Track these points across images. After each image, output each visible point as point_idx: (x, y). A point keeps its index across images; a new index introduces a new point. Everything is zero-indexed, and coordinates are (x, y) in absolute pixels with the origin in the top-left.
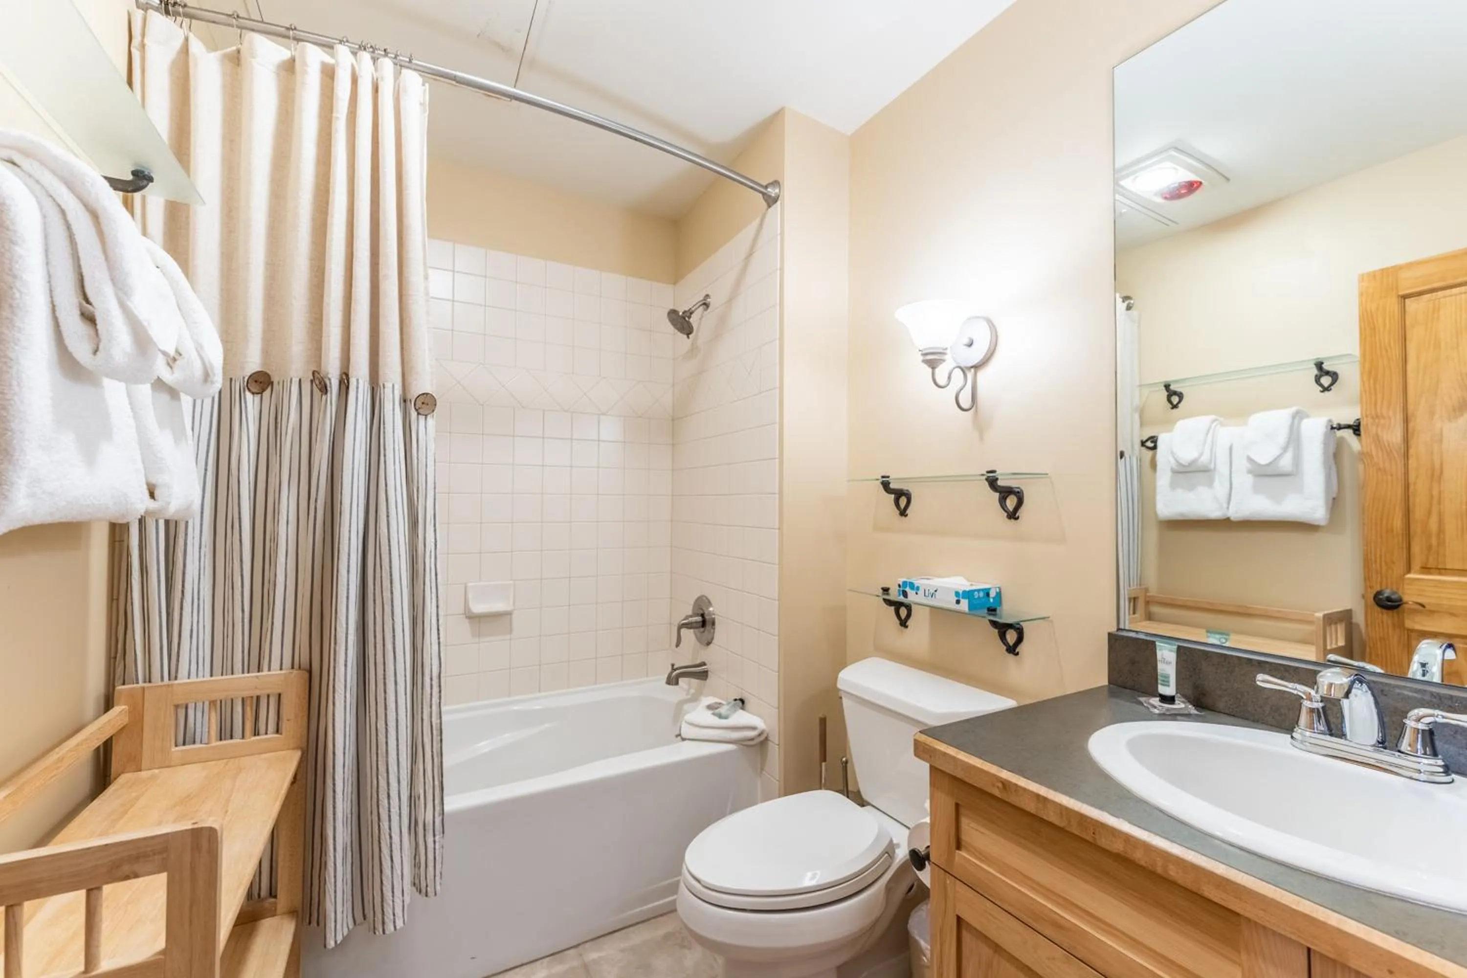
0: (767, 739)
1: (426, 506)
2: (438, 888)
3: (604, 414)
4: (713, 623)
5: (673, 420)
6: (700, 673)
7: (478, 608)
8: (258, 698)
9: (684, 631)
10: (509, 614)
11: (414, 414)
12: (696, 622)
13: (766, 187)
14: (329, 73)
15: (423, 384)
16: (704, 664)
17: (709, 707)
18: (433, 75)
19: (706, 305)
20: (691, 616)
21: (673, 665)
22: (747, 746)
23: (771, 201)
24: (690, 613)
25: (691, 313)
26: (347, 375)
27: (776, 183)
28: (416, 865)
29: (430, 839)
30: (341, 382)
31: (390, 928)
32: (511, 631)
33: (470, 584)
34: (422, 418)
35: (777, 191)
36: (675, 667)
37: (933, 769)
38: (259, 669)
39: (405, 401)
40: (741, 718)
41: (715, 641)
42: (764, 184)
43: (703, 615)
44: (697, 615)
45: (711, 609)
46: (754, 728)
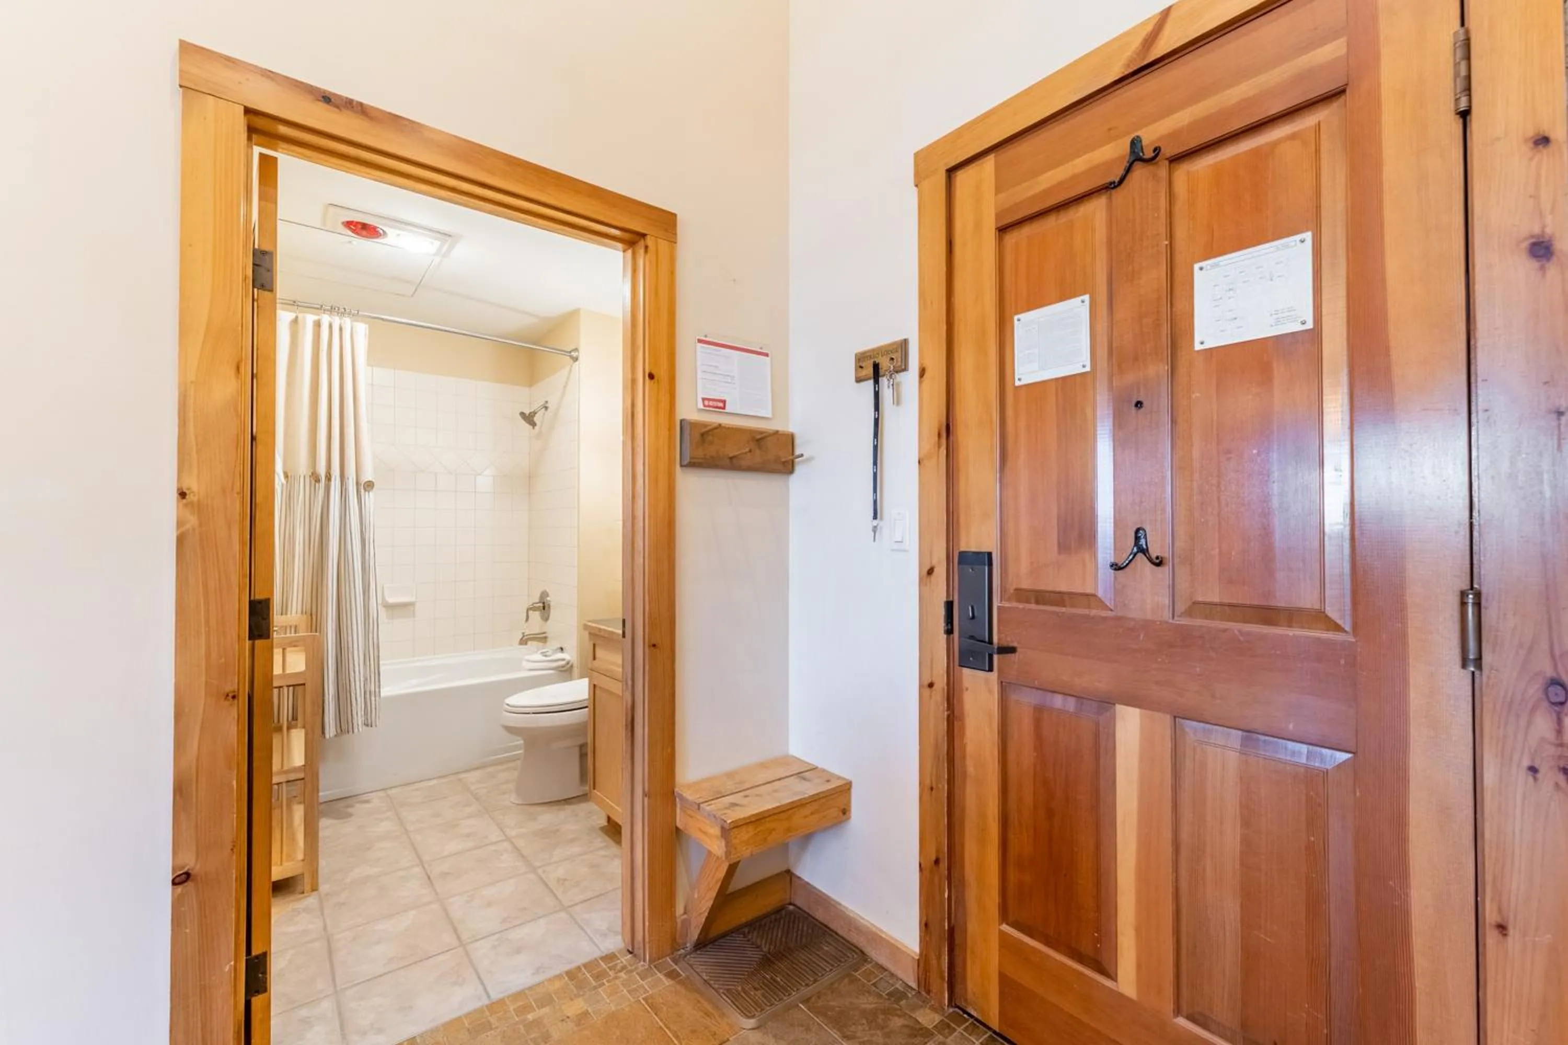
0: (572, 666)
1: (369, 536)
2: (378, 724)
3: (480, 475)
4: (549, 607)
5: (530, 477)
6: (542, 638)
7: (391, 600)
8: (286, 627)
9: (531, 612)
10: (412, 604)
11: (363, 491)
12: (540, 607)
13: (570, 352)
14: (318, 324)
15: (368, 476)
16: (544, 633)
17: (542, 653)
18: (372, 321)
19: (546, 408)
20: (537, 603)
21: (523, 633)
22: (561, 671)
23: (576, 359)
24: (537, 601)
25: (536, 413)
26: (330, 474)
27: (576, 350)
28: (366, 714)
29: (373, 698)
30: (326, 476)
31: (356, 730)
32: (414, 616)
33: (385, 586)
34: (367, 493)
35: (577, 353)
36: (525, 634)
37: (590, 634)
38: (286, 614)
39: (357, 483)
40: (560, 655)
41: (551, 617)
42: (569, 350)
43: (544, 603)
44: (540, 602)
45: (548, 599)
46: (563, 660)
